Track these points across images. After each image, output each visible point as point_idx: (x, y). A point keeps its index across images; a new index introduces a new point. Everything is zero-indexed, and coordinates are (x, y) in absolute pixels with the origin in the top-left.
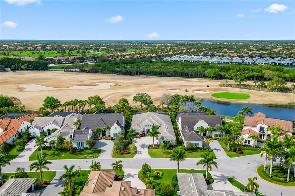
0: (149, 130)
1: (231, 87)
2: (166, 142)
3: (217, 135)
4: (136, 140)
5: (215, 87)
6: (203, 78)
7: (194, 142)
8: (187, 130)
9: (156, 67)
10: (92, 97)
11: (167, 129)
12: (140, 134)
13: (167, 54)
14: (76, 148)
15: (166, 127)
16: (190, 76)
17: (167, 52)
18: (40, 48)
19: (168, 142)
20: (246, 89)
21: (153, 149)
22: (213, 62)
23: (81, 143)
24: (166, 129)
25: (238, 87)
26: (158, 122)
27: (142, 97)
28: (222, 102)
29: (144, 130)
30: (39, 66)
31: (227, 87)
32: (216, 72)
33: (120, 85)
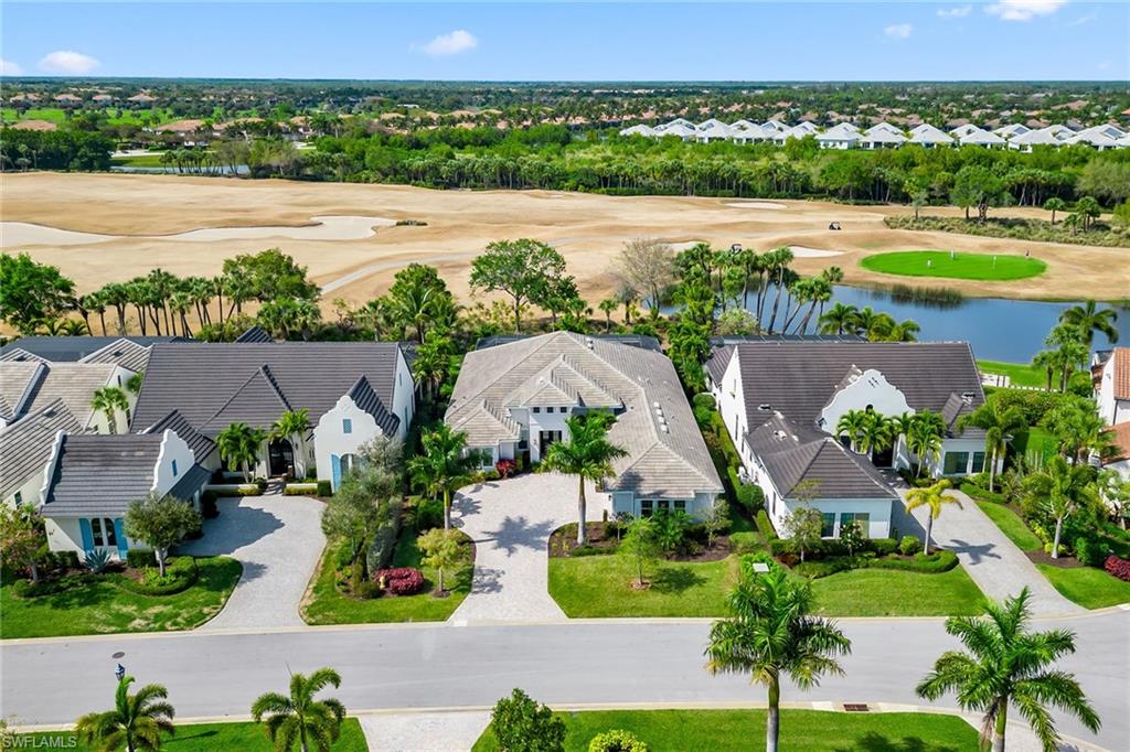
0: (556, 437)
1: (942, 228)
2: (660, 509)
3: (956, 463)
4: (475, 497)
5: (870, 231)
6: (803, 198)
7: (837, 507)
8: (782, 434)
9: (591, 156)
10: (244, 261)
11: (664, 428)
12: (502, 461)
13: (634, 116)
14: (73, 555)
15: (654, 418)
16: (743, 189)
17: (636, 111)
18: (109, 97)
19: (672, 506)
20: (1013, 236)
21: (581, 554)
22: (831, 144)
23: (108, 521)
24: (657, 425)
25: (974, 228)
26: (609, 385)
27: (519, 263)
28: (919, 291)
29: (525, 433)
30: (70, 155)
31: (923, 229)
32: (864, 169)
33: (419, 224)
